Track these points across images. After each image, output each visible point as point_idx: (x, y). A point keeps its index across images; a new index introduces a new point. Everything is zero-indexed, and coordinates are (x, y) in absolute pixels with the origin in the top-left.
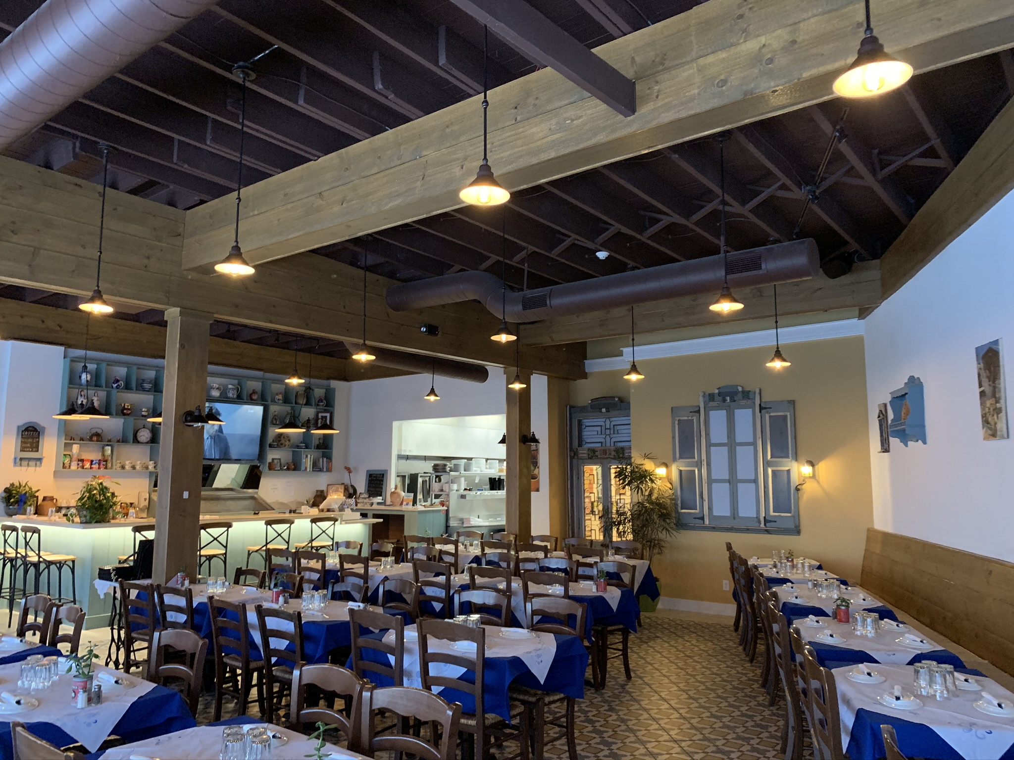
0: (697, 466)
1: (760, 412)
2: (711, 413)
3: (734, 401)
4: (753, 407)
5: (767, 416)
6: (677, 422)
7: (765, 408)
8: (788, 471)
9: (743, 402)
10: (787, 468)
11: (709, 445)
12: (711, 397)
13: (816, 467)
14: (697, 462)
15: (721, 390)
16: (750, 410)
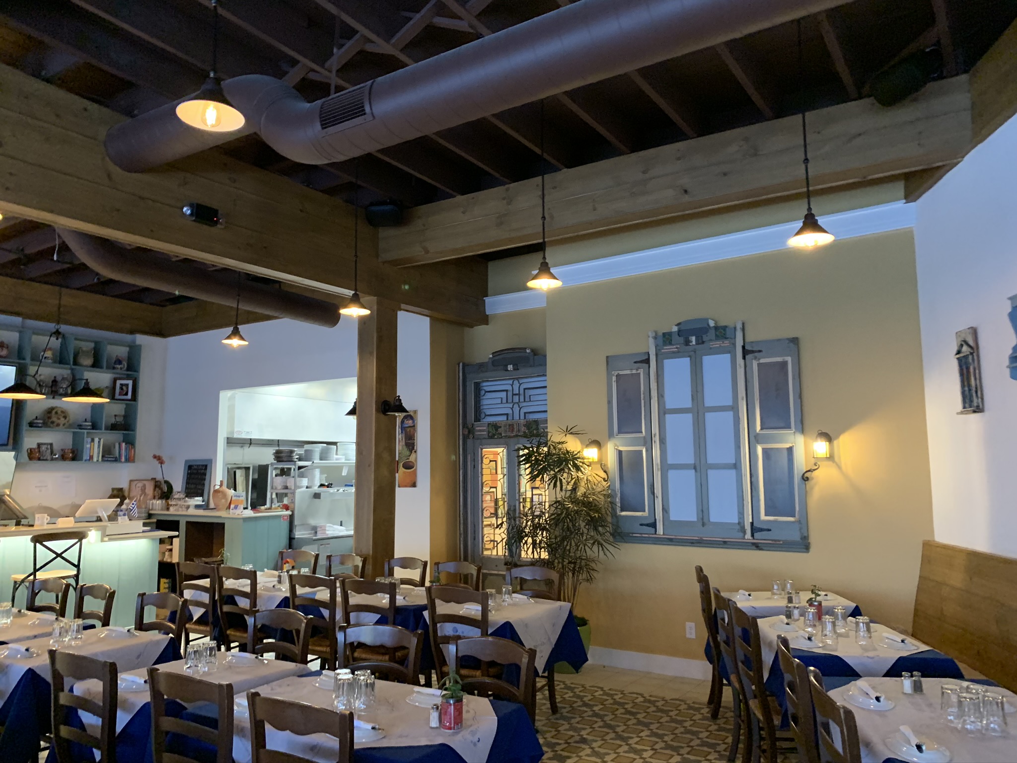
0: (645, 444)
1: (744, 358)
2: (667, 362)
3: (703, 342)
4: (731, 351)
5: (755, 364)
6: (614, 378)
7: (753, 352)
8: (790, 450)
9: (717, 344)
10: (788, 445)
11: (663, 412)
12: (667, 338)
13: (835, 442)
14: (644, 437)
15: (683, 328)
16: (728, 356)
